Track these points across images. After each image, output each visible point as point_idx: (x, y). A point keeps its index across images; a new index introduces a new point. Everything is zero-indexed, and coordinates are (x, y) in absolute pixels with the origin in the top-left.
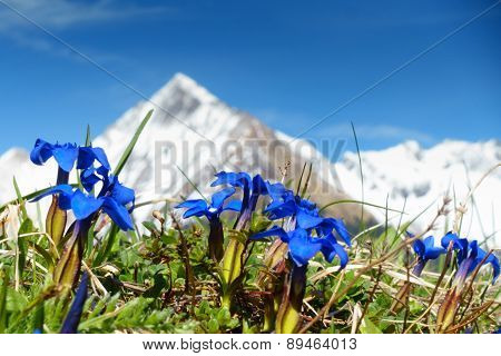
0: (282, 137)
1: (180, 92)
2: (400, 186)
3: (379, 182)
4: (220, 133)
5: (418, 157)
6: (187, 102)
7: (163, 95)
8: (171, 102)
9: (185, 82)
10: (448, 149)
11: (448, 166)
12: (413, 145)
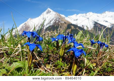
0: (61, 15)
1: (49, 10)
2: (75, 19)
3: (72, 19)
4: (54, 15)
5: (76, 16)
6: (50, 11)
7: (47, 11)
8: (48, 11)
9: (49, 9)
10: (79, 15)
11: (80, 17)
12: (76, 15)
